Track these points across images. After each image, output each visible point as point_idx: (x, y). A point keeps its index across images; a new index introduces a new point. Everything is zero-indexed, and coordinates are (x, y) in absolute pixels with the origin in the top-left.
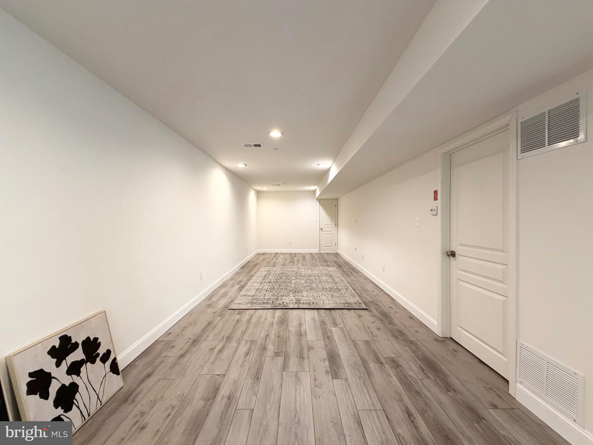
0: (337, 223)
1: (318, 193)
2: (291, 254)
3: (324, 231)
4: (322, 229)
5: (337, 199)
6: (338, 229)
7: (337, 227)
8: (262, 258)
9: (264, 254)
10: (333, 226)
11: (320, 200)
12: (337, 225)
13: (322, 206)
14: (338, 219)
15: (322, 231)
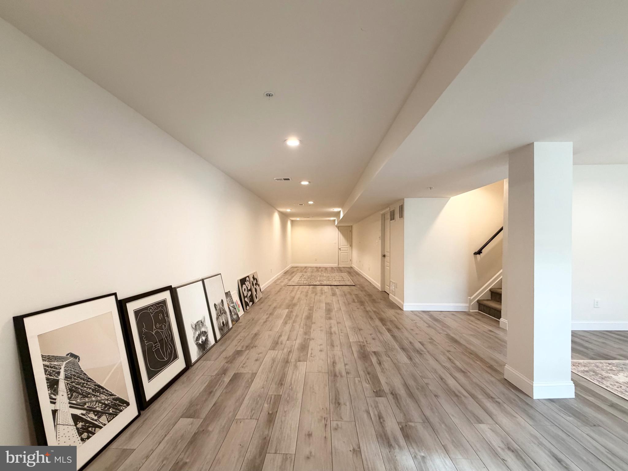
0: (351, 244)
1: (342, 215)
2: (316, 267)
3: (342, 251)
4: (340, 249)
5: (352, 226)
6: (353, 250)
7: (351, 247)
8: (296, 269)
9: (296, 267)
10: (349, 246)
11: (338, 227)
12: (351, 246)
13: (340, 232)
14: (352, 242)
15: (340, 250)
